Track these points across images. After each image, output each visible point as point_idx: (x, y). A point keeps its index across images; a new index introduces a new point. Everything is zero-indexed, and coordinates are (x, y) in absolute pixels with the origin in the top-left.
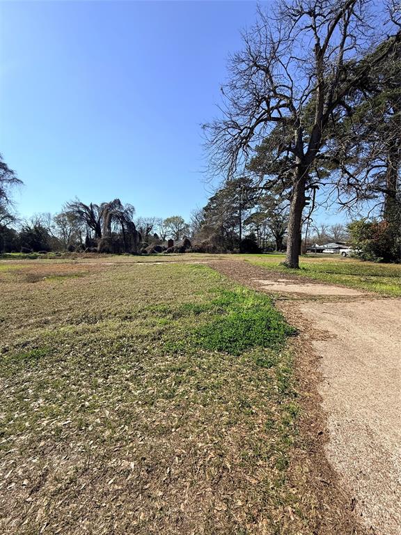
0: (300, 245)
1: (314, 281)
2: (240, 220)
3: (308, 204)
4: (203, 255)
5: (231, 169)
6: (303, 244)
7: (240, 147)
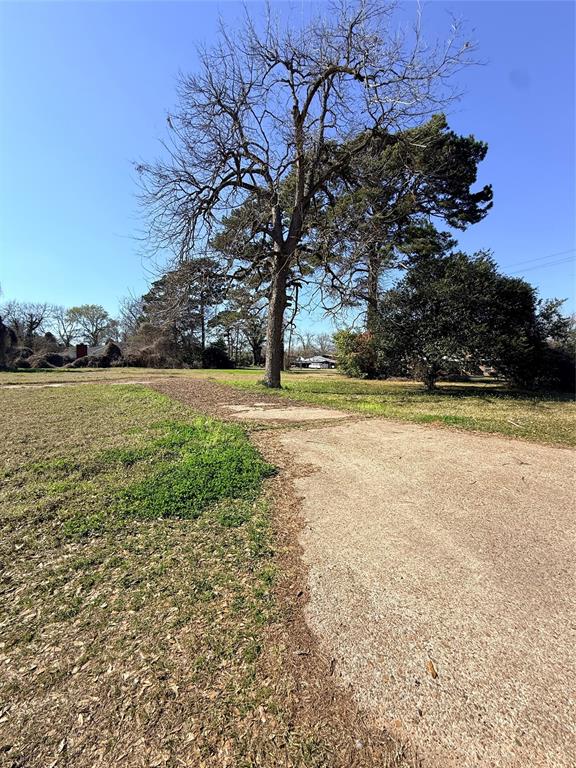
0: (282, 357)
1: (298, 403)
2: (203, 319)
3: (290, 305)
4: (142, 370)
5: (185, 243)
6: (285, 357)
7: (200, 213)
